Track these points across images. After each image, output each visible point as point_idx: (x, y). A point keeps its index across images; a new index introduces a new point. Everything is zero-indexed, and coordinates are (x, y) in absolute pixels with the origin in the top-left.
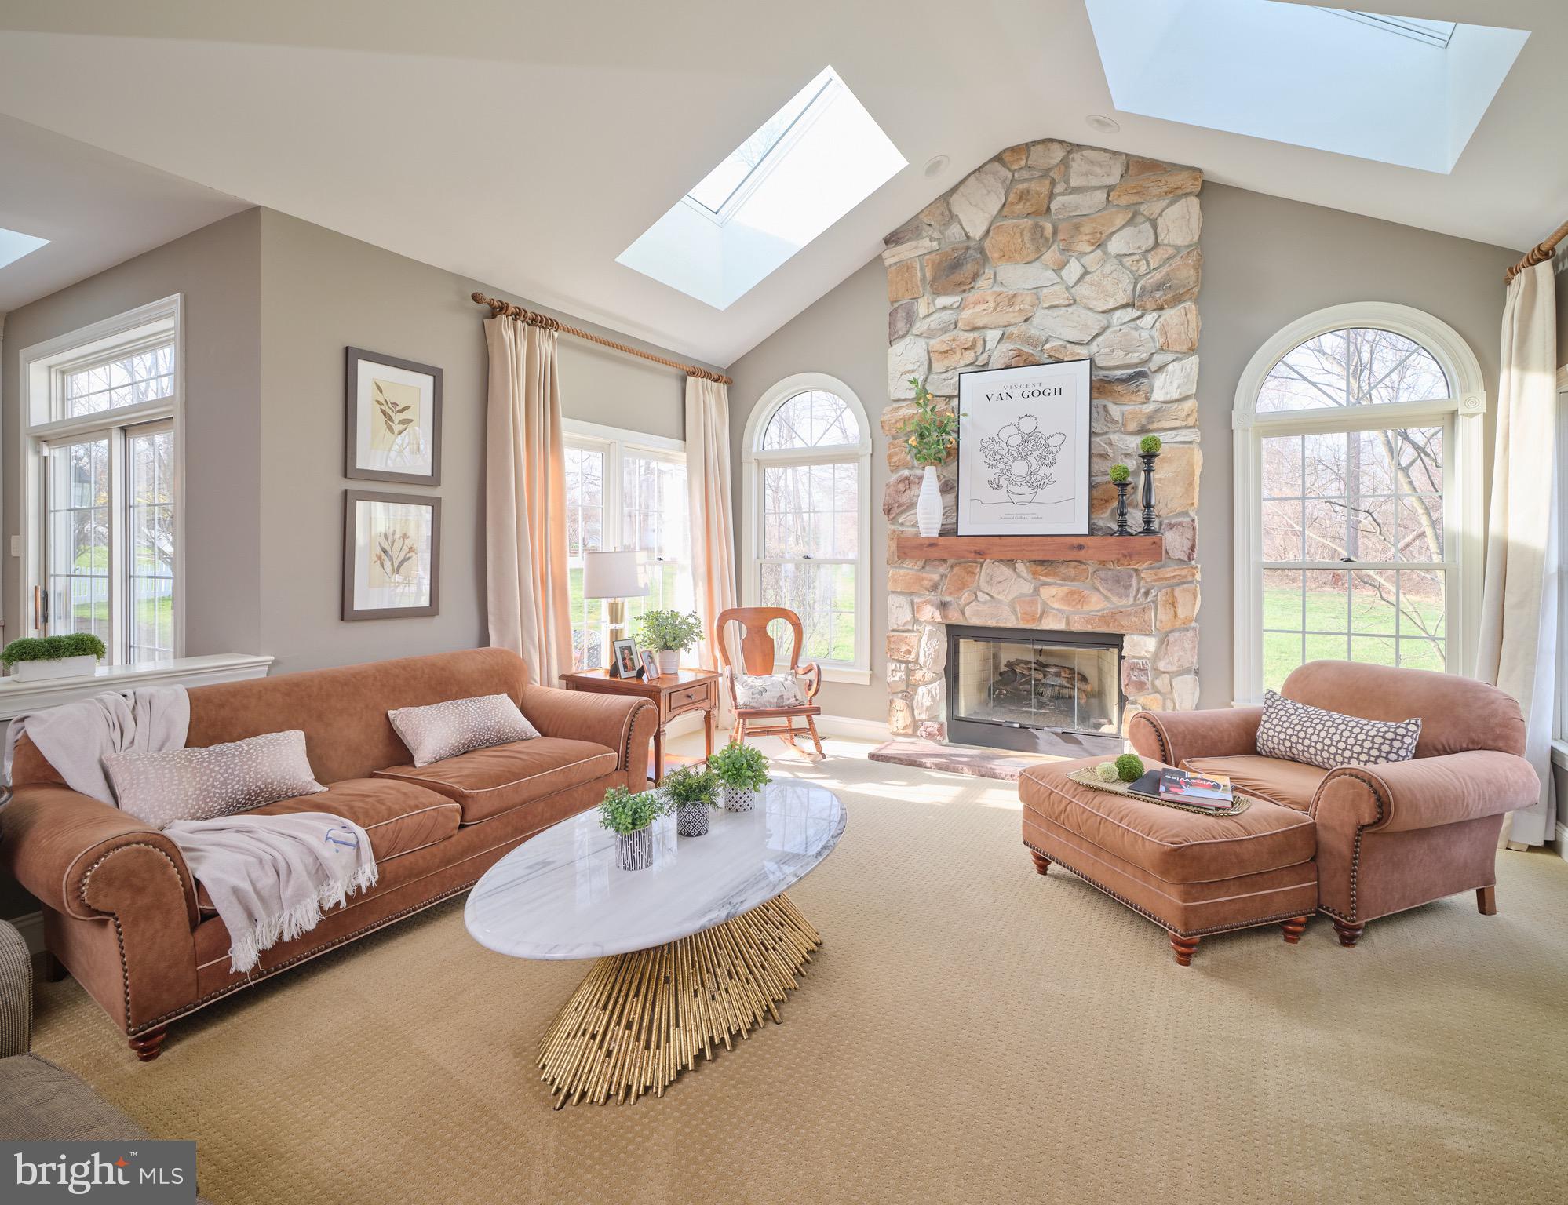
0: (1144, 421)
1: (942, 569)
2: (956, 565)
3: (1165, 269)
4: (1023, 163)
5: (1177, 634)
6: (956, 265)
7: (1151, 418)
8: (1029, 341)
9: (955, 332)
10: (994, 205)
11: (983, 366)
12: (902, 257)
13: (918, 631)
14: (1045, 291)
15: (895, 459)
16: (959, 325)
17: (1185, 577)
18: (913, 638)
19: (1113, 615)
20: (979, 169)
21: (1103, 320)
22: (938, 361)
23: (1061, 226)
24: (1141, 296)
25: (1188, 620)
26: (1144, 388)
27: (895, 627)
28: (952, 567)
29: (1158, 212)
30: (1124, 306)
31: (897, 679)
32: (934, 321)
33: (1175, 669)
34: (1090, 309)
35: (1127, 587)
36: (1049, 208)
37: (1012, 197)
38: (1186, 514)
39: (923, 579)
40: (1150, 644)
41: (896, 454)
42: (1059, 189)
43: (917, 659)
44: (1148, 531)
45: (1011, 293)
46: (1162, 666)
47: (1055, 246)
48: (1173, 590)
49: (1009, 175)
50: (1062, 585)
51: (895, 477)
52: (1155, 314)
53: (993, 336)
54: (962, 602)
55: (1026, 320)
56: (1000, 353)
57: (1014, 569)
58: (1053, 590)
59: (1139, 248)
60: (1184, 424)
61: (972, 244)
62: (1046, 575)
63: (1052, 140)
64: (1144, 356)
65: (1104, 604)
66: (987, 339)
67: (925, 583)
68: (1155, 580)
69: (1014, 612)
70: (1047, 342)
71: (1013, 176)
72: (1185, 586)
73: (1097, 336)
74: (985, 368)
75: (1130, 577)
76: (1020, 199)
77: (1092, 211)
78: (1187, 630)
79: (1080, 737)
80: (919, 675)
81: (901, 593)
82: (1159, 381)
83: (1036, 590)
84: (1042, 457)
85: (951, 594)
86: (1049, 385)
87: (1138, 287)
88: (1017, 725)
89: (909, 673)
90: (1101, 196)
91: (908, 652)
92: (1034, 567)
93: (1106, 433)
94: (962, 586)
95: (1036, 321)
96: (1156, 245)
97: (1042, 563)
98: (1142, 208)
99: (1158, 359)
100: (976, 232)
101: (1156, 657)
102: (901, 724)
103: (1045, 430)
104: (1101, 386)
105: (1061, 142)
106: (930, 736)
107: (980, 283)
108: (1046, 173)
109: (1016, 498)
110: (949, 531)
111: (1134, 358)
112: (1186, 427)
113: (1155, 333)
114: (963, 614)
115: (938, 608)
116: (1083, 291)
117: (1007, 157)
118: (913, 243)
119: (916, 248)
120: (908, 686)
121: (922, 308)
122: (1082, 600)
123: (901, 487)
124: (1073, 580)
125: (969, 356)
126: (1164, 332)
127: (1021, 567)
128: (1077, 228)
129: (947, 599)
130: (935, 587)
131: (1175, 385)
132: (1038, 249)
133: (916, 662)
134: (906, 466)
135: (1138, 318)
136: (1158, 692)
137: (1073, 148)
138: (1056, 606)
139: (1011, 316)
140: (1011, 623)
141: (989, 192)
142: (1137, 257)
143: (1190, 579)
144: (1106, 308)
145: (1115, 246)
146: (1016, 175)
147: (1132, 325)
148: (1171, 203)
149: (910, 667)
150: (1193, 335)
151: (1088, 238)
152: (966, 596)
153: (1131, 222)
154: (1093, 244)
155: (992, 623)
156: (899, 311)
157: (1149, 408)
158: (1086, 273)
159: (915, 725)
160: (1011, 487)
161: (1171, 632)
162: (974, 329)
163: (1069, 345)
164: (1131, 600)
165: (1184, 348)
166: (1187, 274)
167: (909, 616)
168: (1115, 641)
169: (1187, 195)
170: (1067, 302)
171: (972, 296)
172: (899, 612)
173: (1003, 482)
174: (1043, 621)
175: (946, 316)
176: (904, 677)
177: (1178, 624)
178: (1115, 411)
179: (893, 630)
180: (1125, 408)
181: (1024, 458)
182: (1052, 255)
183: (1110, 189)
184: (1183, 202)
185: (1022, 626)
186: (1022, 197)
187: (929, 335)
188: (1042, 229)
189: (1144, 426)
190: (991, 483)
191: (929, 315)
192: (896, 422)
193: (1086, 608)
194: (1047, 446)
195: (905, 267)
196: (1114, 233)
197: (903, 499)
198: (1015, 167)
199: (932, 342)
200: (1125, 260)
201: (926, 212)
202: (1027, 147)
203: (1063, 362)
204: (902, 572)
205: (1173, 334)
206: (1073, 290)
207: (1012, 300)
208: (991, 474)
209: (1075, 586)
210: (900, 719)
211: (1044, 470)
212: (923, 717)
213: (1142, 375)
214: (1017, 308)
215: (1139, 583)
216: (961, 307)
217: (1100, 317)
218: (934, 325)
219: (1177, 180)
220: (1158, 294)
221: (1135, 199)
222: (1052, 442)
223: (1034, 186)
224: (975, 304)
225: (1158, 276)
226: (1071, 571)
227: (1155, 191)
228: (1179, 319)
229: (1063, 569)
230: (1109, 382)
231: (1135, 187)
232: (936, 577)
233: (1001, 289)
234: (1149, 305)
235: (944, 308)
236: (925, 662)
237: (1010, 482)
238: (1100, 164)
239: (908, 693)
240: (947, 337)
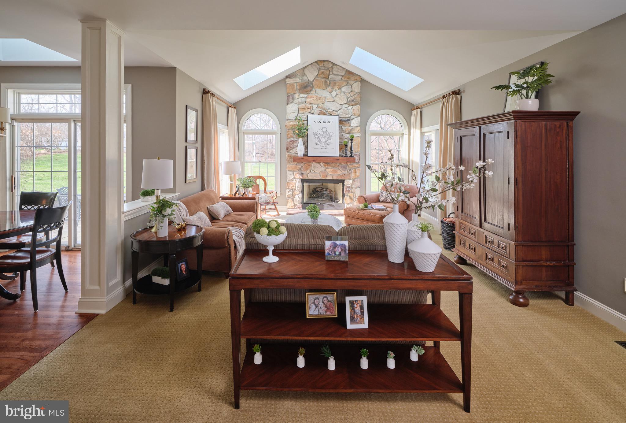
0: (349, 131)
1: (302, 164)
2: (306, 163)
3: (354, 97)
4: (323, 65)
5: (356, 179)
6: (306, 87)
7: (351, 130)
8: (324, 109)
9: (305, 104)
10: (316, 73)
11: (312, 113)
12: (292, 82)
13: (295, 181)
14: (328, 97)
15: (289, 135)
16: (306, 102)
17: (358, 166)
18: (293, 183)
19: (343, 175)
20: (311, 64)
21: (341, 106)
22: (301, 111)
23: (331, 82)
24: (349, 102)
25: (358, 176)
26: (349, 123)
27: (289, 180)
28: (304, 164)
29: (352, 83)
30: (345, 104)
31: (290, 194)
32: (300, 100)
33: (356, 187)
34: (338, 103)
35: (346, 169)
36: (328, 77)
37: (320, 73)
38: (358, 152)
39: (297, 167)
40: (351, 181)
41: (290, 134)
42: (331, 73)
43: (295, 188)
44: (351, 156)
45: (320, 96)
46: (353, 186)
47: (330, 87)
48: (355, 169)
49: (319, 67)
50: (331, 168)
51: (289, 140)
52: (352, 107)
53: (315, 106)
54: (307, 173)
55: (323, 104)
56: (317, 111)
57: (320, 165)
58: (329, 170)
59: (349, 91)
60: (357, 132)
61: (310, 82)
62: (328, 166)
63: (329, 61)
64: (350, 116)
65: (341, 173)
66: (313, 107)
67: (297, 168)
68: (352, 167)
69: (320, 175)
70: (328, 110)
71: (320, 67)
72: (358, 168)
73: (339, 110)
74: (313, 114)
75: (346, 166)
76: (322, 74)
77: (338, 80)
78: (358, 178)
79: (334, 205)
80: (296, 192)
81: (291, 171)
82: (352, 122)
83: (325, 170)
84: (328, 138)
85: (304, 171)
86: (330, 121)
87: (348, 100)
88: (320, 203)
89: (293, 192)
90: (340, 77)
91: (293, 186)
92: (325, 164)
93: (341, 133)
94: (307, 169)
95: (325, 104)
96: (352, 91)
97: (327, 163)
98: (349, 82)
99: (352, 117)
100: (311, 80)
101: (352, 185)
102: (291, 206)
103: (329, 131)
104: (341, 122)
105: (331, 62)
106: (299, 208)
107: (312, 92)
108: (328, 69)
109: (322, 147)
110: (306, 155)
111: (347, 116)
112: (358, 133)
113: (352, 111)
114: (307, 176)
115: (301, 175)
116: (336, 99)
117: (319, 62)
118: (294, 79)
119: (295, 80)
120: (293, 196)
121: (296, 96)
122: (336, 172)
123: (291, 143)
124: (334, 167)
125: (309, 111)
126: (353, 111)
127: (322, 164)
128: (335, 83)
129: (303, 172)
130: (300, 169)
131: (356, 123)
132: (326, 87)
133: (295, 189)
134: (292, 137)
135: (348, 107)
136: (352, 192)
137: (334, 64)
138: (330, 173)
139: (319, 102)
140: (319, 178)
141: (314, 70)
142: (348, 93)
143: (359, 167)
144: (341, 104)
145: (343, 89)
146: (321, 68)
147: (347, 108)
148: (355, 82)
149: (293, 190)
150: (359, 112)
151: (338, 86)
152: (308, 171)
153: (346, 85)
154: (339, 88)
155: (315, 178)
156: (290, 96)
157: (350, 128)
158: (337, 95)
159: (295, 206)
160: (321, 144)
161: (355, 178)
162: (310, 104)
163: (333, 111)
164: (347, 172)
165: (358, 115)
166: (358, 99)
167: (293, 177)
168: (343, 181)
169: (358, 81)
170: (333, 101)
171: (310, 95)
172: (290, 176)
173: (319, 143)
174: (327, 177)
175: (303, 99)
176: (292, 193)
177: (356, 177)
178: (344, 128)
179: (288, 181)
180: (345, 127)
181: (324, 138)
182: (329, 89)
183: (342, 76)
184: (357, 83)
185: (322, 178)
186: (323, 73)
187: (298, 104)
188: (327, 82)
189: (349, 132)
190: (316, 143)
191: (298, 98)
192: (290, 125)
193: (337, 174)
194: (329, 135)
195: (292, 85)
196: (343, 86)
197: (291, 146)
198: (320, 65)
199: (299, 106)
200: (345, 93)
201: (298, 71)
202: (324, 61)
203: (332, 115)
204: (291, 165)
205: (355, 112)
206: (334, 98)
207: (320, 98)
208: (316, 141)
209: (334, 169)
210: (290, 204)
211: (329, 141)
212: (297, 203)
213: (349, 120)
214: (321, 100)
215: (348, 168)
216: (307, 98)
217: (340, 105)
218: (300, 101)
219: (357, 77)
220: (353, 102)
221: (348, 80)
222: (330, 134)
223: (325, 71)
224: (311, 97)
225: (352, 98)
226: (333, 165)
227: (352, 79)
228: (356, 108)
229: (332, 165)
230: (342, 121)
231: (348, 77)
232: (300, 167)
233: (317, 95)
234: (350, 104)
235: (302, 97)
236: (298, 189)
237: (321, 143)
238: (340, 70)
239: (293, 197)
240: (303, 105)
